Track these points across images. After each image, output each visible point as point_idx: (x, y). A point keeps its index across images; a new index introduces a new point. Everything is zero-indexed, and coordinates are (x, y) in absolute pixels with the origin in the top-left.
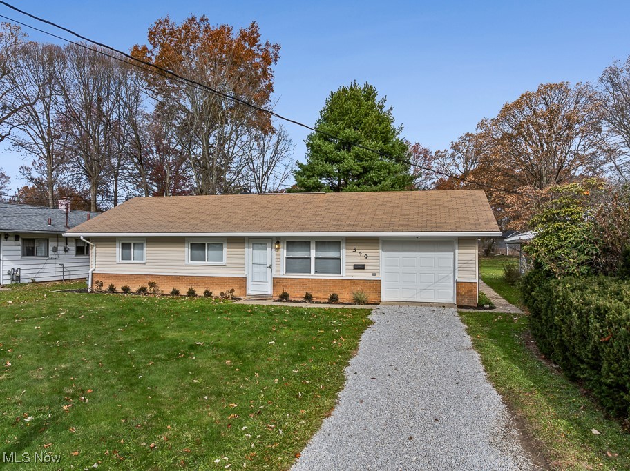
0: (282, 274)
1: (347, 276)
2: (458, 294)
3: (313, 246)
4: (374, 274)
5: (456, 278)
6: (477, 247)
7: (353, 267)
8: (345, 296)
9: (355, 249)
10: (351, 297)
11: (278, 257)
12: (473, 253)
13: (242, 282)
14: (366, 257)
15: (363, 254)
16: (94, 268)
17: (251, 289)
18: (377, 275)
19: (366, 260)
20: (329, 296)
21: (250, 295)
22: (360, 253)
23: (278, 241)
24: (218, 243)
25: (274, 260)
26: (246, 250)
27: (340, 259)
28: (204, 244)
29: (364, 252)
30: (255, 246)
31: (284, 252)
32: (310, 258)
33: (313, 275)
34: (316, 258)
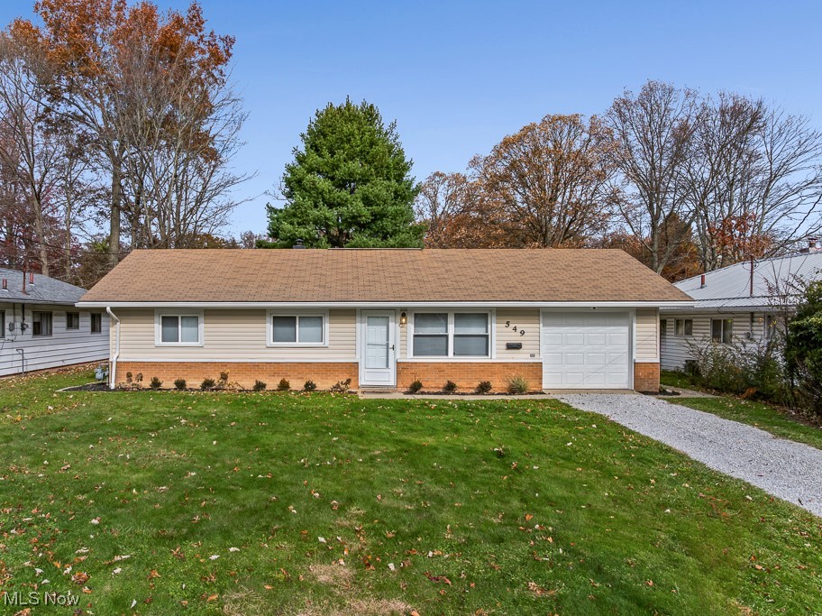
0: (410, 357)
1: (497, 358)
2: (636, 378)
3: (451, 320)
4: (532, 356)
5: (634, 357)
6: (658, 320)
7: (505, 347)
8: (498, 384)
9: (508, 323)
10: (506, 385)
11: (404, 334)
12: (652, 327)
13: (353, 369)
14: (523, 333)
15: (519, 330)
16: (117, 354)
17: (365, 379)
18: (537, 356)
19: (523, 338)
20: (476, 384)
21: (364, 386)
22: (515, 329)
23: (404, 313)
24: (315, 316)
25: (399, 339)
26: (358, 325)
27: (487, 336)
28: (295, 318)
29: (520, 327)
30: (371, 319)
31: (411, 329)
32: (447, 336)
33: (451, 358)
34: (455, 336)
